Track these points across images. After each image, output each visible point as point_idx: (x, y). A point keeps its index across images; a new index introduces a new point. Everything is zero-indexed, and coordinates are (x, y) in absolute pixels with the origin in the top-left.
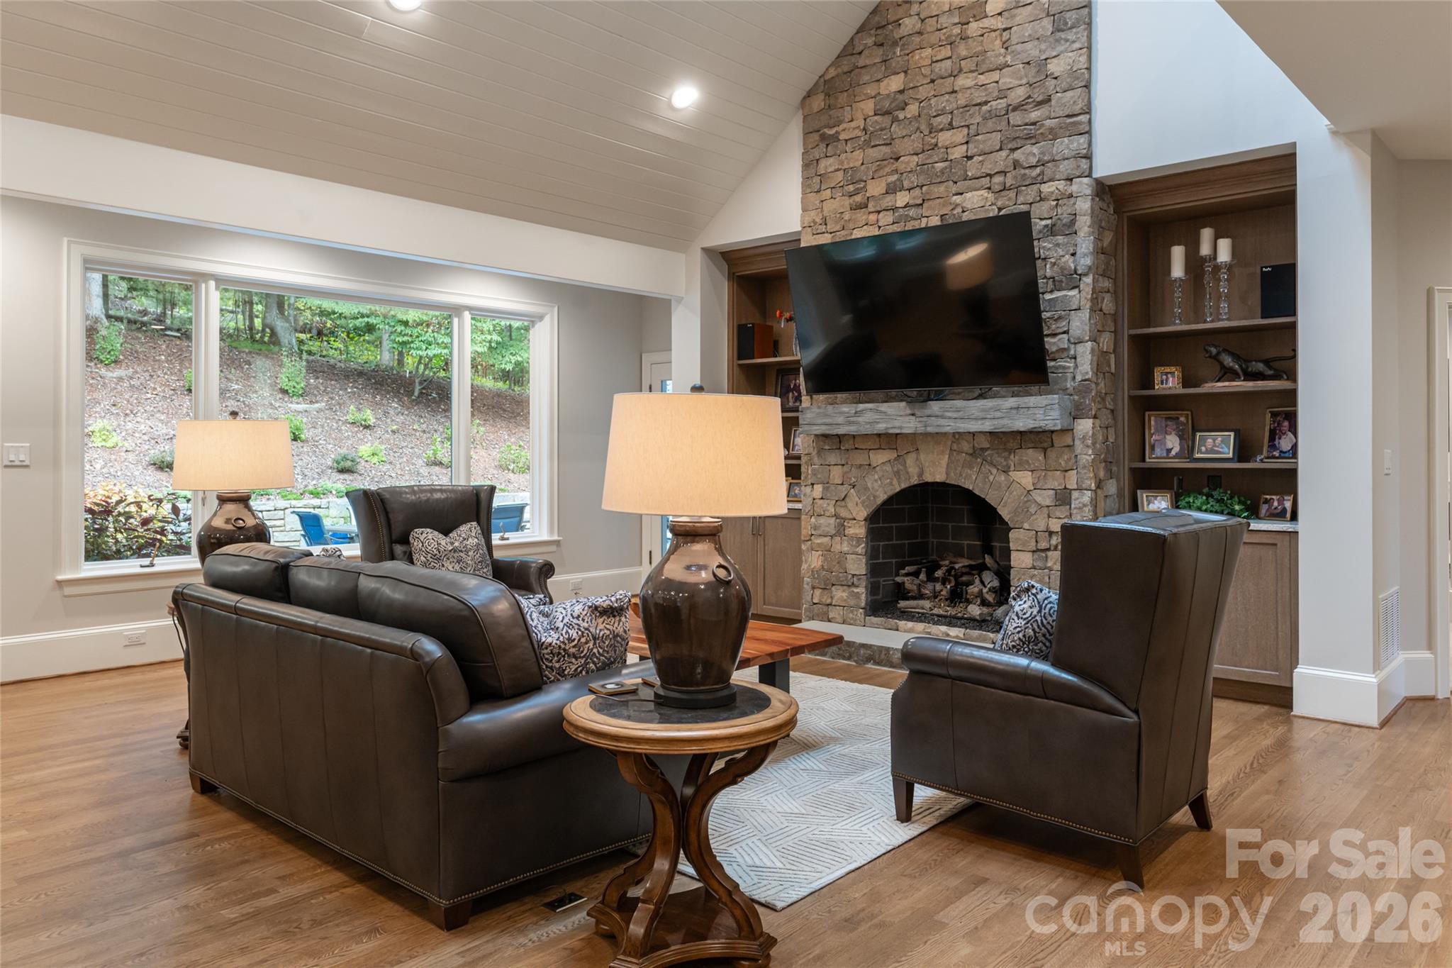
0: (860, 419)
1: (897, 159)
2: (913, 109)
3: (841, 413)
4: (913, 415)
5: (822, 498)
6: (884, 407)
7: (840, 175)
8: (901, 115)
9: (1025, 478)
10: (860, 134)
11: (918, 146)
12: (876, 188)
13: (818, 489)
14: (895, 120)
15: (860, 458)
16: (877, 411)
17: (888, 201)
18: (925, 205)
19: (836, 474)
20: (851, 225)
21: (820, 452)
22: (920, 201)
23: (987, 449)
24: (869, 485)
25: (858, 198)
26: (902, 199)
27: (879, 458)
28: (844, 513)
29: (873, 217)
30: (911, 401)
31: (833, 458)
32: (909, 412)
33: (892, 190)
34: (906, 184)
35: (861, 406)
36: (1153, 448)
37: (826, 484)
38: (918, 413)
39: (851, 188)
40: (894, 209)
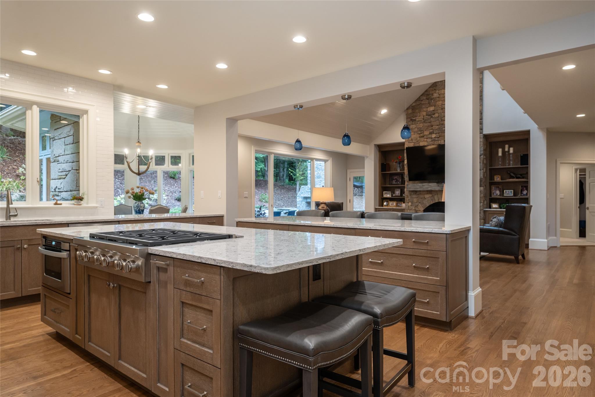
0: (424, 187)
1: (432, 126)
2: (436, 115)
3: (419, 186)
4: (438, 186)
5: (411, 206)
6: (430, 184)
7: (416, 129)
8: (433, 116)
10: (422, 119)
11: (438, 124)
12: (426, 133)
13: (410, 204)
14: (432, 117)
15: (422, 196)
16: (428, 185)
17: (430, 136)
18: (440, 137)
19: (415, 200)
20: (420, 141)
21: (410, 195)
22: (438, 137)
24: (424, 202)
25: (422, 135)
26: (434, 136)
27: (427, 196)
28: (417, 209)
29: (426, 140)
30: (437, 183)
31: (414, 196)
32: (437, 185)
33: (431, 133)
34: (435, 132)
35: (424, 184)
36: (493, 194)
37: (412, 202)
38: (440, 185)
39: (419, 132)
40: (431, 138)
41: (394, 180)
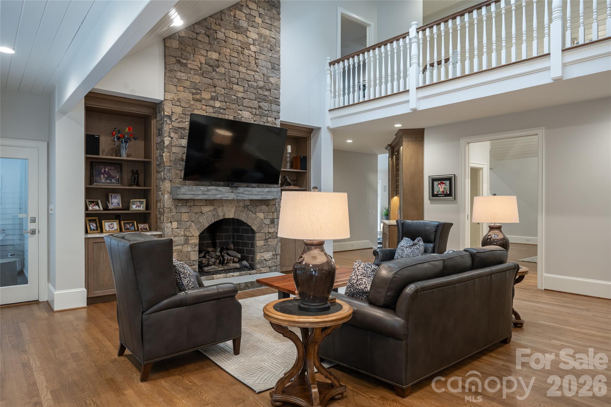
0: (209, 193)
1: (215, 87)
2: (222, 70)
3: (201, 190)
4: (232, 192)
5: (177, 228)
6: (220, 188)
7: (188, 84)
8: (217, 70)
9: (261, 215)
10: (198, 69)
11: (224, 85)
12: (206, 95)
13: (175, 224)
14: (214, 70)
15: (196, 209)
16: (217, 190)
17: (211, 103)
18: (227, 110)
19: (185, 217)
20: (194, 107)
21: (176, 206)
22: (225, 108)
23: (249, 206)
24: (201, 221)
25: (198, 97)
26: (218, 104)
27: (206, 209)
28: (188, 234)
29: (204, 107)
31: (184, 210)
32: (231, 191)
33: (213, 98)
34: (219, 99)
35: (210, 188)
37: (179, 222)
38: (234, 191)
39: (194, 91)
40: (214, 107)
41: (103, 174)
